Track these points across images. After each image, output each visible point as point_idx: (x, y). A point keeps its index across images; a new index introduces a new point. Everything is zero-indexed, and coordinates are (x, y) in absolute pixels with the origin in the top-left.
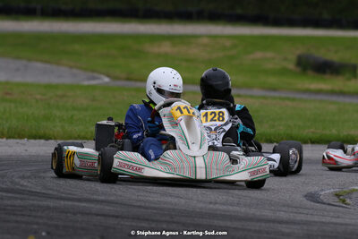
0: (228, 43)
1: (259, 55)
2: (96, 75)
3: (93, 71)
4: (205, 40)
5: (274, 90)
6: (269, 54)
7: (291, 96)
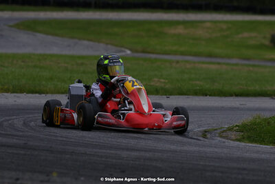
0: (224, 26)
1: (246, 35)
2: (123, 49)
3: (122, 47)
4: (208, 25)
5: (248, 59)
6: (253, 34)
7: (257, 63)
